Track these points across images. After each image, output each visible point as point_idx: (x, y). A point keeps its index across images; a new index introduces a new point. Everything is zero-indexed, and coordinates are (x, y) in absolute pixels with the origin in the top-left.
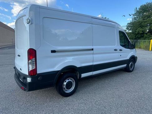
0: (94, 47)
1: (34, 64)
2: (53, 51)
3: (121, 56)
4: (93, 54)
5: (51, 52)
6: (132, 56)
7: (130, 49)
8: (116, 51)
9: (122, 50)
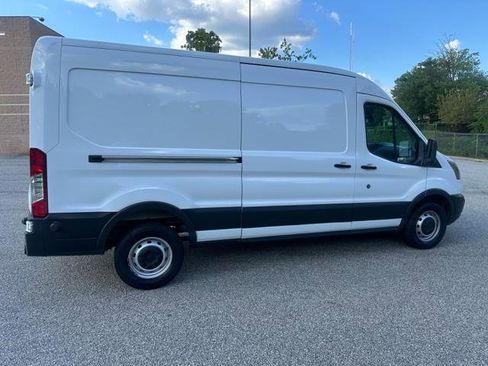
1: (40, 188)
2: (95, 159)
3: (368, 186)
4: (242, 174)
5: (90, 161)
6: (429, 191)
7: (418, 164)
8: (346, 170)
9: (375, 168)
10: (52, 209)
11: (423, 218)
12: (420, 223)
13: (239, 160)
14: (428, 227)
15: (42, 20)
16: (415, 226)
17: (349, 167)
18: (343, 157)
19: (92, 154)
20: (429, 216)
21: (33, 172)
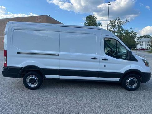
0: (60, 53)
1: (6, 59)
2: (18, 53)
3: (105, 66)
4: (59, 59)
8: (96, 60)
9: (107, 60)
10: (8, 65)
11: (130, 79)
12: (128, 81)
13: (59, 55)
14: (132, 83)
15: (50, 16)
16: (125, 82)
17: (97, 59)
18: (94, 56)
19: (18, 51)
20: (132, 79)
21: (5, 55)
